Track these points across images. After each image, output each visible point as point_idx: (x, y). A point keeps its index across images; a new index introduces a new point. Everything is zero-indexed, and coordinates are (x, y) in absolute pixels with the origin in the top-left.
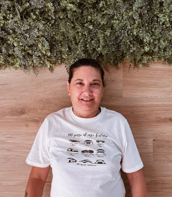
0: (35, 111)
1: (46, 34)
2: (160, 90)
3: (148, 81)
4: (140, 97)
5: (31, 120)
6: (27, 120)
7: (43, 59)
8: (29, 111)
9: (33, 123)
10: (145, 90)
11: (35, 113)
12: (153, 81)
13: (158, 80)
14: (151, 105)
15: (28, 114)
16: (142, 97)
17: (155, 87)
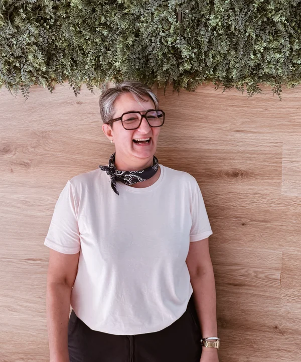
0: (24, 150)
1: (41, 40)
2: (213, 127)
3: (194, 112)
4: (182, 137)
5: (18, 162)
6: (12, 163)
7: (36, 75)
8: (16, 149)
9: (20, 168)
10: (190, 125)
11: (25, 153)
12: (202, 113)
13: (210, 112)
14: (198, 150)
15: (13, 153)
16: (184, 136)
17: (205, 123)
